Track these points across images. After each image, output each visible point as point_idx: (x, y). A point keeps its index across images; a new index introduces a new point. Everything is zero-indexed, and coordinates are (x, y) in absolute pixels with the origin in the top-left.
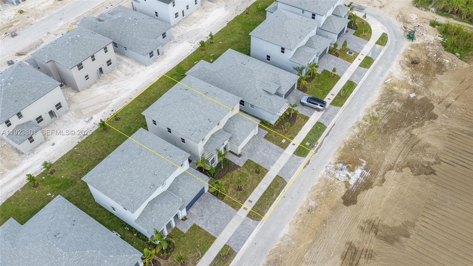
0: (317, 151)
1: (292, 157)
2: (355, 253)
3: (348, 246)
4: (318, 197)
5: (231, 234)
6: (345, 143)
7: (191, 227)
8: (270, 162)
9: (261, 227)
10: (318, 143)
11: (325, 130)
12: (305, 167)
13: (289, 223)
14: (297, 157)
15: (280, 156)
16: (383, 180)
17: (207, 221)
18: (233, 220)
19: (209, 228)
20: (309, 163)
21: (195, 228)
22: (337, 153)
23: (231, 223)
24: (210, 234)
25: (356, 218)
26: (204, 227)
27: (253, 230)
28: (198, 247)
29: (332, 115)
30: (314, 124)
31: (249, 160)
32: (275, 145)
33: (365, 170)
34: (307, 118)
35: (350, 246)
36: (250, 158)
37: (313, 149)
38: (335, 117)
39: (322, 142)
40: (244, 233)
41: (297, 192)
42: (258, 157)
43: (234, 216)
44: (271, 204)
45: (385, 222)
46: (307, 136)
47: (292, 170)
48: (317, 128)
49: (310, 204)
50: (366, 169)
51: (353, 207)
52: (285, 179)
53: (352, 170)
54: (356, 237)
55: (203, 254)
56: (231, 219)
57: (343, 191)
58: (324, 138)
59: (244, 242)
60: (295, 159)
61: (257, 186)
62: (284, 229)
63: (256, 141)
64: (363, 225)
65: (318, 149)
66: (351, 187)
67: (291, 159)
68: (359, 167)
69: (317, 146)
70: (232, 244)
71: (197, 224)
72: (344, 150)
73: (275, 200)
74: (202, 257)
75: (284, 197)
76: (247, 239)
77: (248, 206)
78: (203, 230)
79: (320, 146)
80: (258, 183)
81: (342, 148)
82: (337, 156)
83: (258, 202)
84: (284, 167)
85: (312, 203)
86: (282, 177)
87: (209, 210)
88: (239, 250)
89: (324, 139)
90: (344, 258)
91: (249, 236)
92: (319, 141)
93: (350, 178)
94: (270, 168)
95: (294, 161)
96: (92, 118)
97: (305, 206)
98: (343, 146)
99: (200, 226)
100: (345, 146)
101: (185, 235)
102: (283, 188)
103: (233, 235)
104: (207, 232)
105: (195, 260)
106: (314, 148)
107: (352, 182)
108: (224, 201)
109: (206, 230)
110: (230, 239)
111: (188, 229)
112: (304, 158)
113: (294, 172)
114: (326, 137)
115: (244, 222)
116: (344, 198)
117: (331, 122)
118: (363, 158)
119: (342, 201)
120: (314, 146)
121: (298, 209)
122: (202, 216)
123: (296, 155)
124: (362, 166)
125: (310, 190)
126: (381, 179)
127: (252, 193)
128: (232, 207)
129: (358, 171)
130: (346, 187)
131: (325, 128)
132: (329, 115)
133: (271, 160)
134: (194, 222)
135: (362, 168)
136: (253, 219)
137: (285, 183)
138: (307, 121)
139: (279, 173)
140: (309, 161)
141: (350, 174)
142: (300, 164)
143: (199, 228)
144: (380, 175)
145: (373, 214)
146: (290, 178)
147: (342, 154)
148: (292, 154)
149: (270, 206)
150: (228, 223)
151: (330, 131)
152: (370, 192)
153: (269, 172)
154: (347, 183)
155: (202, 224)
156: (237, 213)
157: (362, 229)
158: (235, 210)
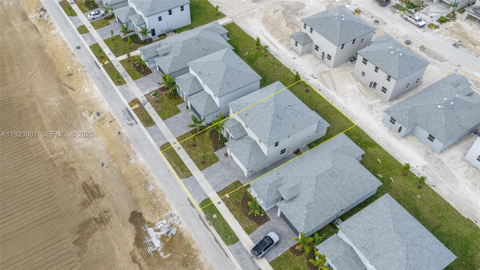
0: (201, 219)
1: (205, 194)
2: (93, 196)
3: (102, 194)
4: (154, 195)
5: (160, 129)
6: (197, 251)
7: (179, 110)
8: (209, 176)
9: (155, 147)
10: (210, 225)
11: (224, 241)
12: (189, 200)
13: (146, 164)
14: (203, 199)
15: (211, 185)
16: (134, 260)
17: (179, 119)
18: (171, 133)
19: (173, 119)
20: (191, 205)
21: (178, 111)
22: (188, 236)
23: (169, 131)
24: (168, 119)
25: (117, 212)
26: (175, 116)
27: (155, 142)
28: (164, 110)
29: (243, 262)
30: (237, 235)
31: (219, 160)
32: (225, 187)
33: (156, 250)
34: (249, 231)
35: (101, 196)
36: (220, 161)
37: (206, 217)
38: (238, 263)
39: (210, 231)
40: (156, 136)
41: (167, 182)
42: (218, 168)
43: (174, 135)
44: (168, 160)
45: (98, 233)
46: (223, 219)
47: (192, 189)
48: (231, 234)
49: (151, 185)
50: (156, 252)
51: (128, 216)
52: (186, 179)
53: (163, 238)
54: (104, 203)
55: (157, 111)
56: (172, 133)
57: (147, 218)
58: (213, 235)
59: (150, 134)
60: (201, 196)
61: (191, 157)
62: (142, 159)
63: (237, 172)
64: (108, 214)
65: (203, 221)
66: (146, 226)
67: (204, 193)
68: (162, 247)
69: (207, 223)
70: (153, 127)
71: (180, 113)
72: (189, 246)
73: (171, 164)
74: (156, 111)
75: (169, 171)
76: (151, 136)
77: (176, 146)
78: (174, 115)
79: (206, 226)
80: (192, 159)
81: (192, 245)
82: (185, 234)
83: (176, 153)
84: (198, 183)
85: (151, 188)
86: (189, 178)
87: (186, 122)
88: (147, 130)
89: (212, 233)
90: (97, 187)
91: (153, 138)
92: (212, 228)
93: (155, 231)
94: (203, 173)
95: (200, 194)
96: (315, 78)
97: (152, 181)
98: (194, 247)
99: (178, 115)
100: (193, 249)
101: (175, 105)
102: (177, 174)
103: (159, 130)
104: (170, 117)
105: (156, 107)
106: (206, 219)
107: (150, 231)
108: (189, 132)
109: (173, 117)
110: (158, 128)
111: (179, 108)
112: (199, 204)
113: (188, 189)
114: (215, 237)
115: (165, 139)
116: (141, 214)
117: (233, 254)
118: (169, 259)
119: (139, 211)
120: (208, 220)
121: (153, 175)
122: (185, 117)
123: (206, 199)
124: (161, 251)
125: (163, 192)
126: (137, 259)
127: (186, 152)
128: (181, 136)
129: (158, 244)
130: (149, 223)
131: (227, 244)
132: (243, 257)
133: (210, 177)
134: (182, 112)
135: (159, 249)
136: (164, 145)
137: (181, 177)
138: (244, 229)
139: (194, 177)
140: (193, 207)
141: (159, 234)
142: (194, 198)
143: (176, 114)
144: (141, 261)
145: (111, 228)
146: (185, 183)
147: (185, 240)
148: (209, 197)
149: (167, 159)
150: (170, 130)
151: (220, 245)
152: (131, 240)
153: (199, 171)
154: (152, 225)
155: (178, 116)
156: (174, 138)
157: (106, 212)
158: (178, 137)
